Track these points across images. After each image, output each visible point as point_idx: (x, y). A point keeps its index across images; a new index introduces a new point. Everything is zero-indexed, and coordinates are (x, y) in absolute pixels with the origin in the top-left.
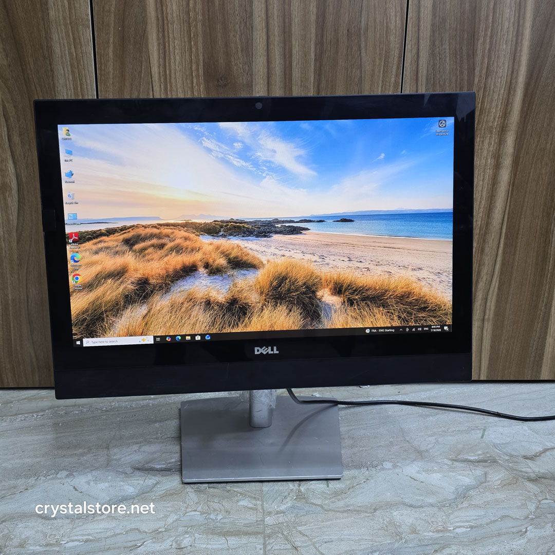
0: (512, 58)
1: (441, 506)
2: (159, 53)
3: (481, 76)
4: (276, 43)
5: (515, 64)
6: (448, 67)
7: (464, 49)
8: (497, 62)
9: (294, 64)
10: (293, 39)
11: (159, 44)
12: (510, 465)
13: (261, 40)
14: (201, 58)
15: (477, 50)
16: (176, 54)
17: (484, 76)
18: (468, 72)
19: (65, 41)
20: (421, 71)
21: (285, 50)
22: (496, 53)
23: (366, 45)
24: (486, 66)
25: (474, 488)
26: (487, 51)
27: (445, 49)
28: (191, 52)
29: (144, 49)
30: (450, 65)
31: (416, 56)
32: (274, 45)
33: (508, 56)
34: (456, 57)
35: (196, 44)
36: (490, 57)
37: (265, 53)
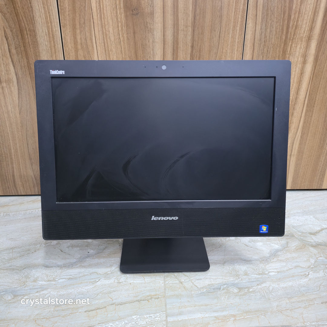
1: (262, 260)
3: (297, 4)
12: (301, 238)
18: (289, 1)
25: (281, 251)
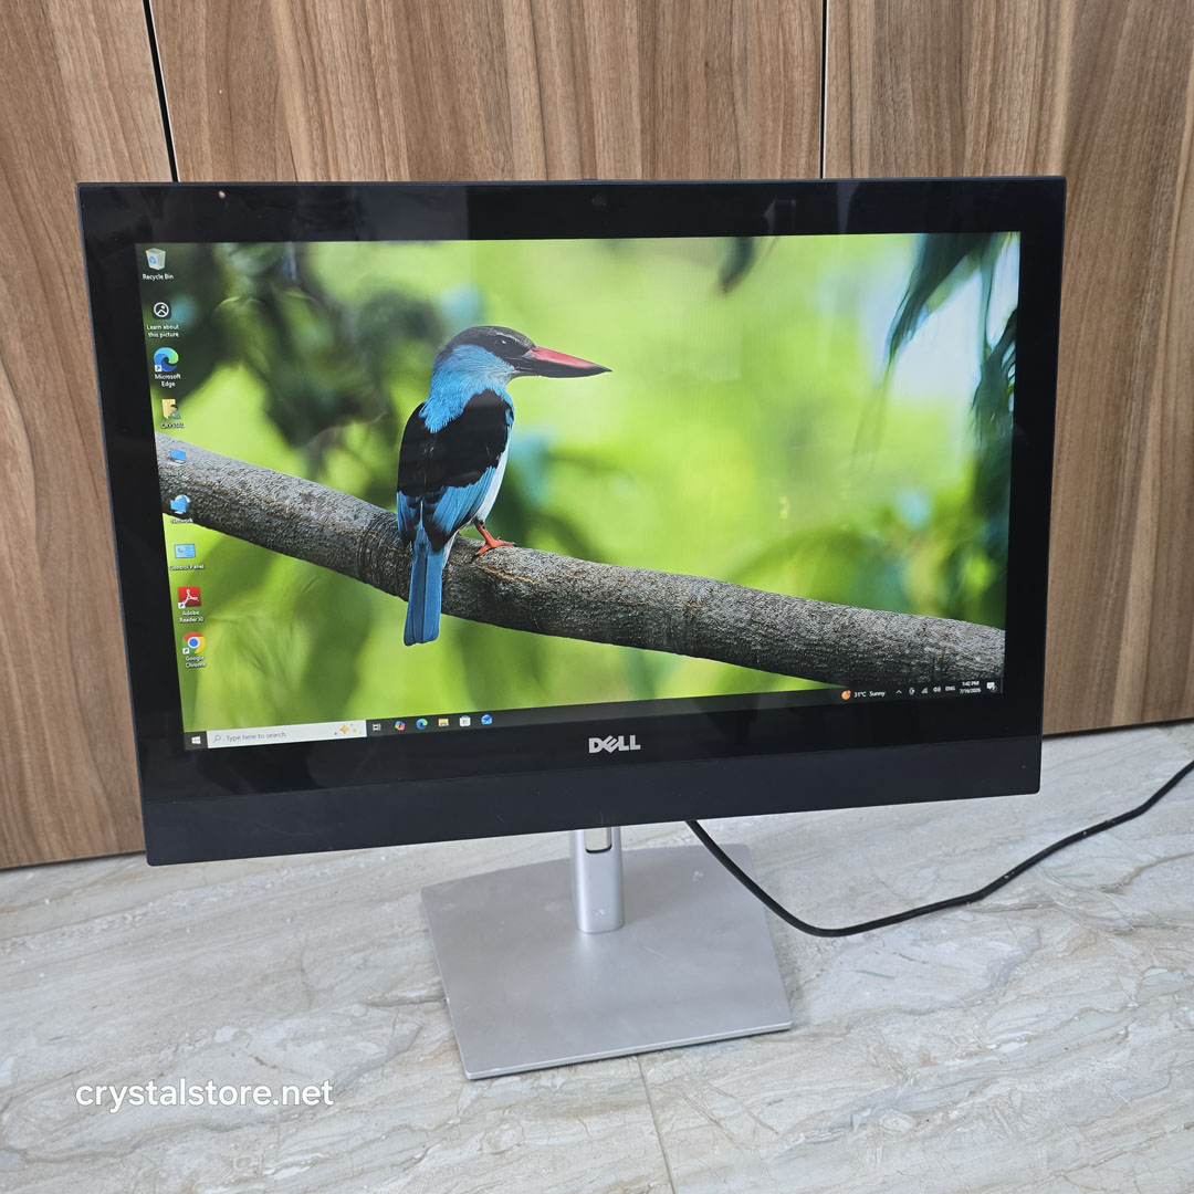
0: (1038, 101)
1: (967, 1004)
2: (312, 139)
3: (977, 143)
4: (559, 101)
5: (1043, 112)
6: (911, 127)
7: (943, 87)
8: (1009, 111)
9: (599, 141)
10: (593, 90)
11: (309, 119)
13: (527, 95)
14: (403, 143)
15: (967, 89)
16: (348, 137)
17: (983, 141)
18: (952, 135)
19: (103, 126)
20: (858, 141)
21: (578, 115)
22: (1006, 91)
23: (745, 92)
24: (987, 120)
25: (1022, 962)
26: (987, 90)
27: (904, 90)
28: (380, 132)
29: (277, 131)
30: (915, 123)
31: (847, 110)
32: (555, 105)
33: (1029, 97)
34: (927, 105)
35: (389, 113)
36: (993, 102)
37: (538, 124)
